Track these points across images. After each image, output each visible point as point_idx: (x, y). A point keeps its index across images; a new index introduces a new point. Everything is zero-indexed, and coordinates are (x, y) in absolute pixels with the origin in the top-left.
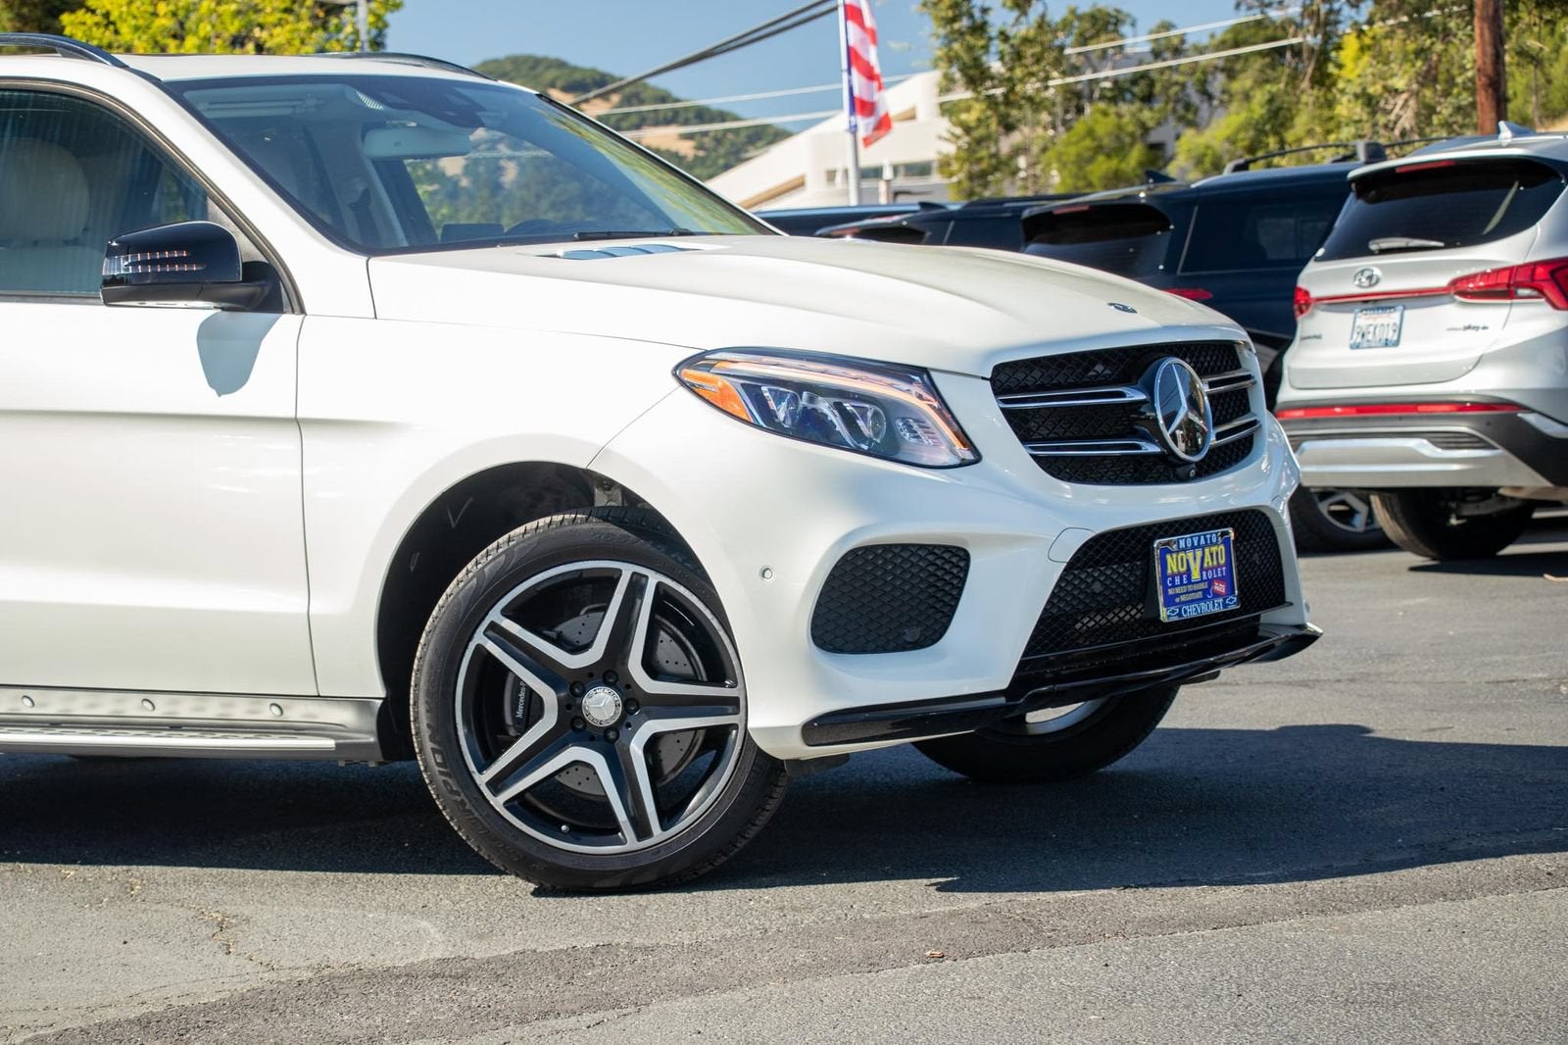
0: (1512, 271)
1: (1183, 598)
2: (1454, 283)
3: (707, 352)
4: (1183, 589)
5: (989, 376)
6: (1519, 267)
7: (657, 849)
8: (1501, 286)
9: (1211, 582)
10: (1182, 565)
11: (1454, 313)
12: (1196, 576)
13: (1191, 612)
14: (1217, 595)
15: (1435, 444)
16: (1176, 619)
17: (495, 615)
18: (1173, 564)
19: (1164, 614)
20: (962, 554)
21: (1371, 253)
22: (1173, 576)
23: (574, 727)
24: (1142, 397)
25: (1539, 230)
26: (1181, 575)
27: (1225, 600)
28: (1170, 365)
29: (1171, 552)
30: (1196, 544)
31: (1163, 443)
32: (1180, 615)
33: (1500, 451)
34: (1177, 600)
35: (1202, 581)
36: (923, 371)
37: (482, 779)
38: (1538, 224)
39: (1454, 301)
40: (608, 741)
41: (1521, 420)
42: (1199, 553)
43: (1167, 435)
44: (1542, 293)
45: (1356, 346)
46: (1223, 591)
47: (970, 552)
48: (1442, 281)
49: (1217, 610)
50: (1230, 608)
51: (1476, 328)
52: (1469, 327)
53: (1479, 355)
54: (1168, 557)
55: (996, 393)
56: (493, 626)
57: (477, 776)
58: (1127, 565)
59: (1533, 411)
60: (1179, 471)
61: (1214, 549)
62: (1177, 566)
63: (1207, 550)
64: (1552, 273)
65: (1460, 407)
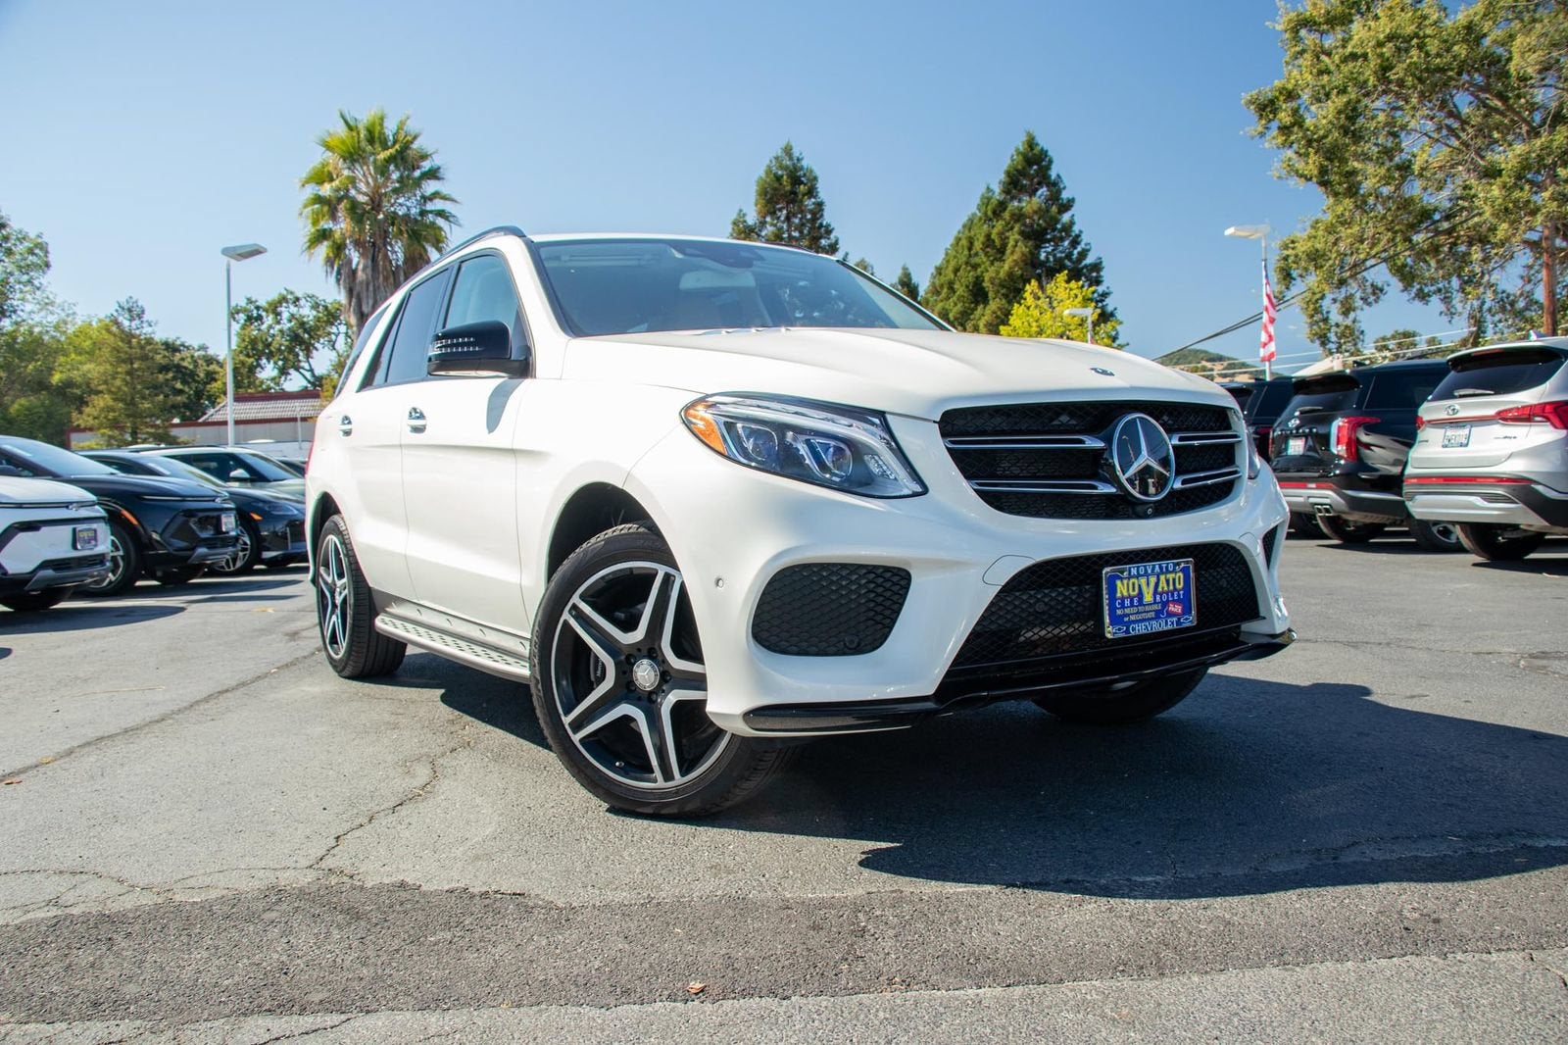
0: (1531, 407)
1: (1132, 618)
2: (1499, 413)
3: (708, 396)
4: (1135, 610)
5: (938, 420)
6: (1535, 405)
7: (678, 791)
8: (1526, 415)
9: (1165, 604)
10: (1134, 590)
11: (1498, 429)
12: (1148, 598)
13: (1140, 629)
14: (1171, 614)
15: (1485, 499)
16: (1123, 635)
17: (576, 599)
18: (1122, 588)
19: (1110, 632)
20: (903, 574)
21: (1455, 397)
22: (1123, 599)
23: (627, 688)
24: (1101, 445)
25: (1547, 386)
26: (1132, 599)
27: (1179, 619)
28: (1135, 419)
29: (1121, 579)
30: (1149, 572)
31: (1120, 486)
32: (1127, 631)
33: (1521, 505)
34: (1126, 619)
35: (1155, 602)
36: (881, 414)
37: (567, 720)
38: (1548, 383)
39: (1498, 423)
40: (648, 702)
41: (1533, 488)
42: (1153, 580)
43: (1123, 478)
44: (1548, 419)
45: (1443, 446)
46: (1180, 611)
47: (911, 572)
48: (1491, 412)
49: (1169, 627)
50: (1184, 625)
51: (1510, 438)
52: (1506, 437)
53: (1510, 452)
54: (1118, 583)
55: (944, 435)
56: (575, 607)
57: (563, 718)
58: (1074, 588)
59: (1540, 484)
60: (1139, 509)
61: (1171, 576)
62: (1128, 590)
63: (1162, 577)
64: (1555, 409)
65: (1500, 480)
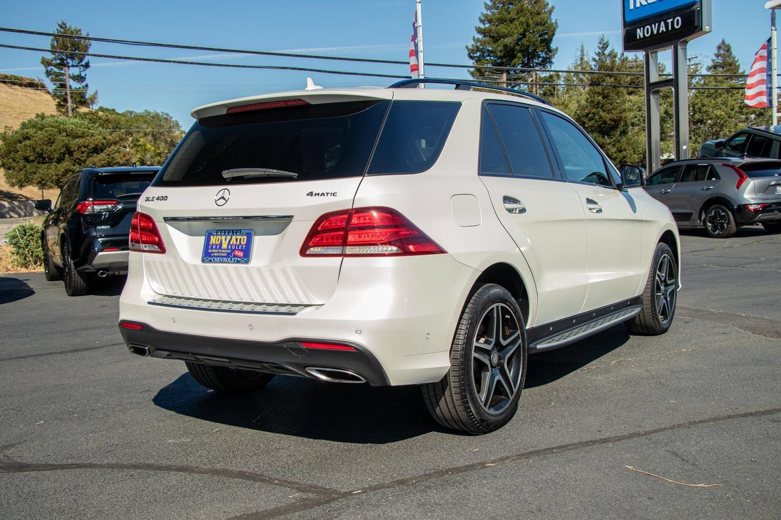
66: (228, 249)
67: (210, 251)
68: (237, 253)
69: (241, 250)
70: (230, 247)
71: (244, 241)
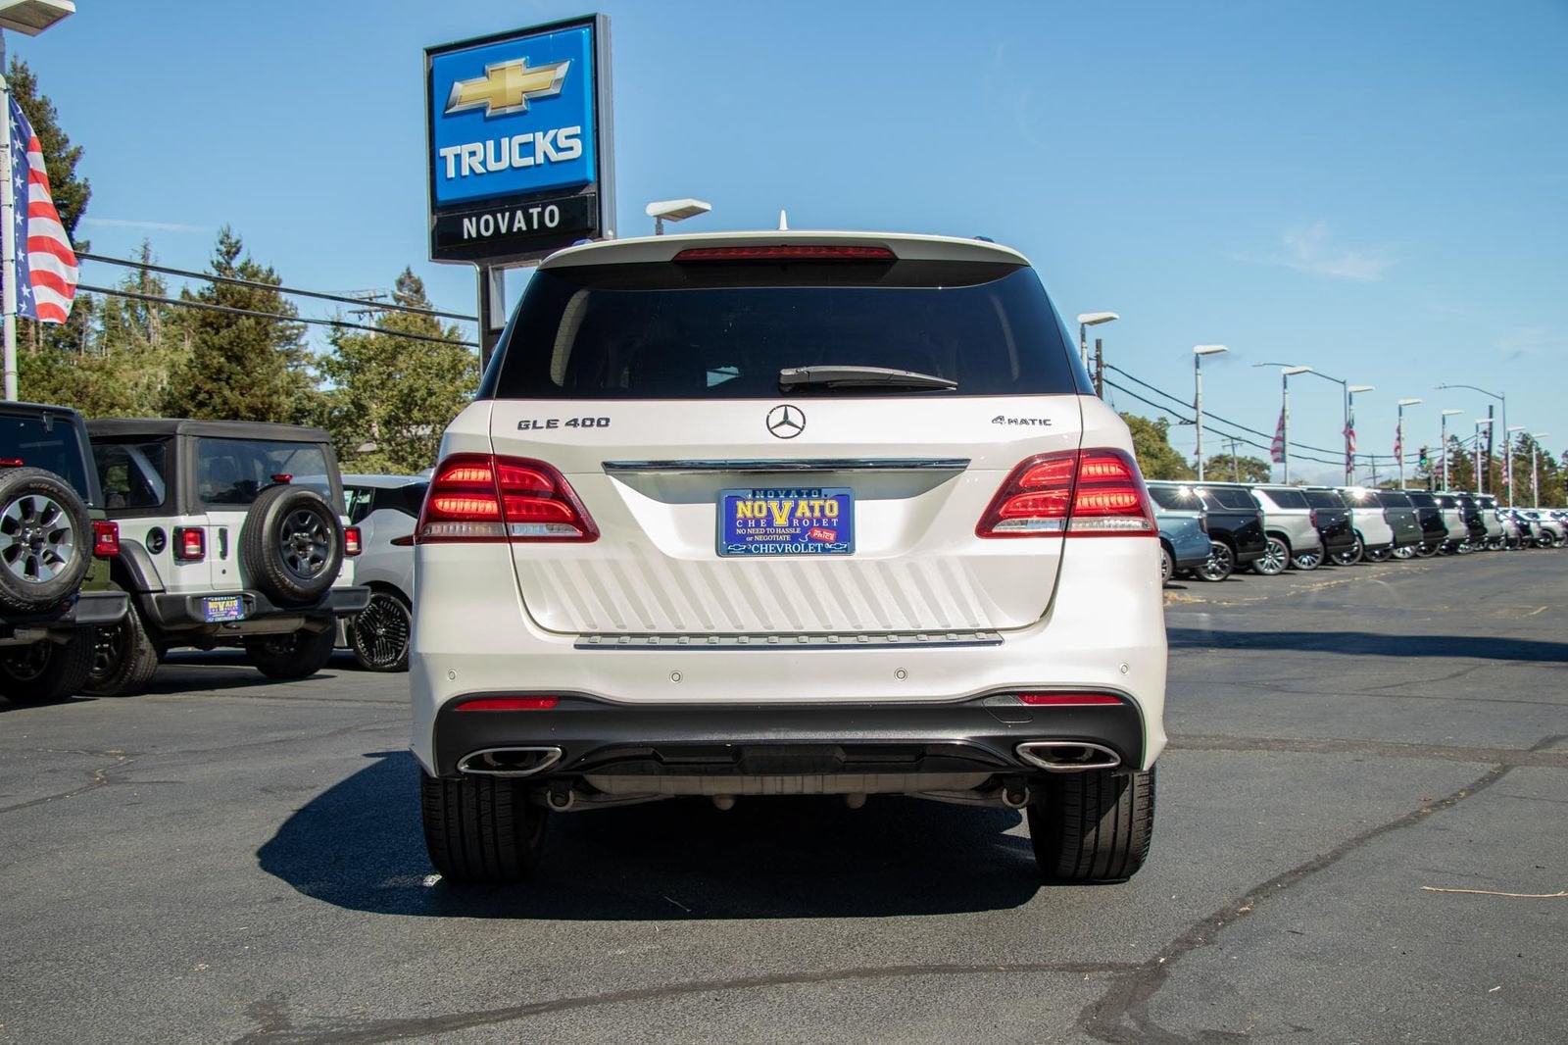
66: (791, 525)
67: (739, 531)
68: (817, 533)
69: (830, 528)
70: (796, 522)
71: (831, 510)
